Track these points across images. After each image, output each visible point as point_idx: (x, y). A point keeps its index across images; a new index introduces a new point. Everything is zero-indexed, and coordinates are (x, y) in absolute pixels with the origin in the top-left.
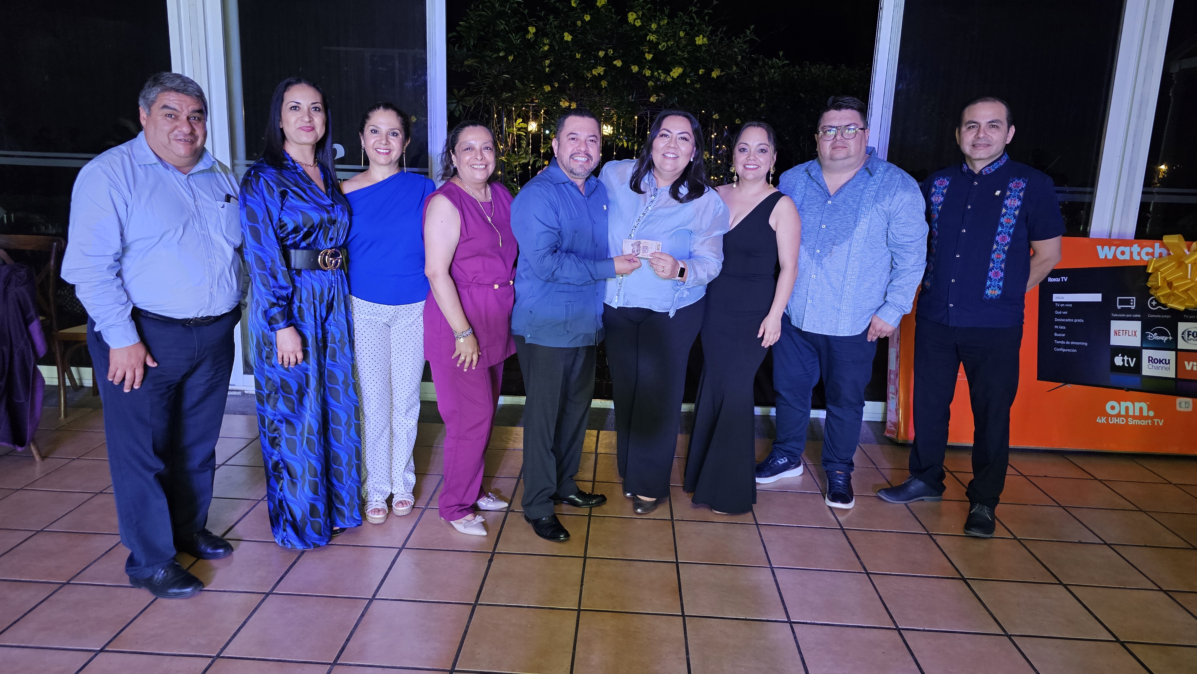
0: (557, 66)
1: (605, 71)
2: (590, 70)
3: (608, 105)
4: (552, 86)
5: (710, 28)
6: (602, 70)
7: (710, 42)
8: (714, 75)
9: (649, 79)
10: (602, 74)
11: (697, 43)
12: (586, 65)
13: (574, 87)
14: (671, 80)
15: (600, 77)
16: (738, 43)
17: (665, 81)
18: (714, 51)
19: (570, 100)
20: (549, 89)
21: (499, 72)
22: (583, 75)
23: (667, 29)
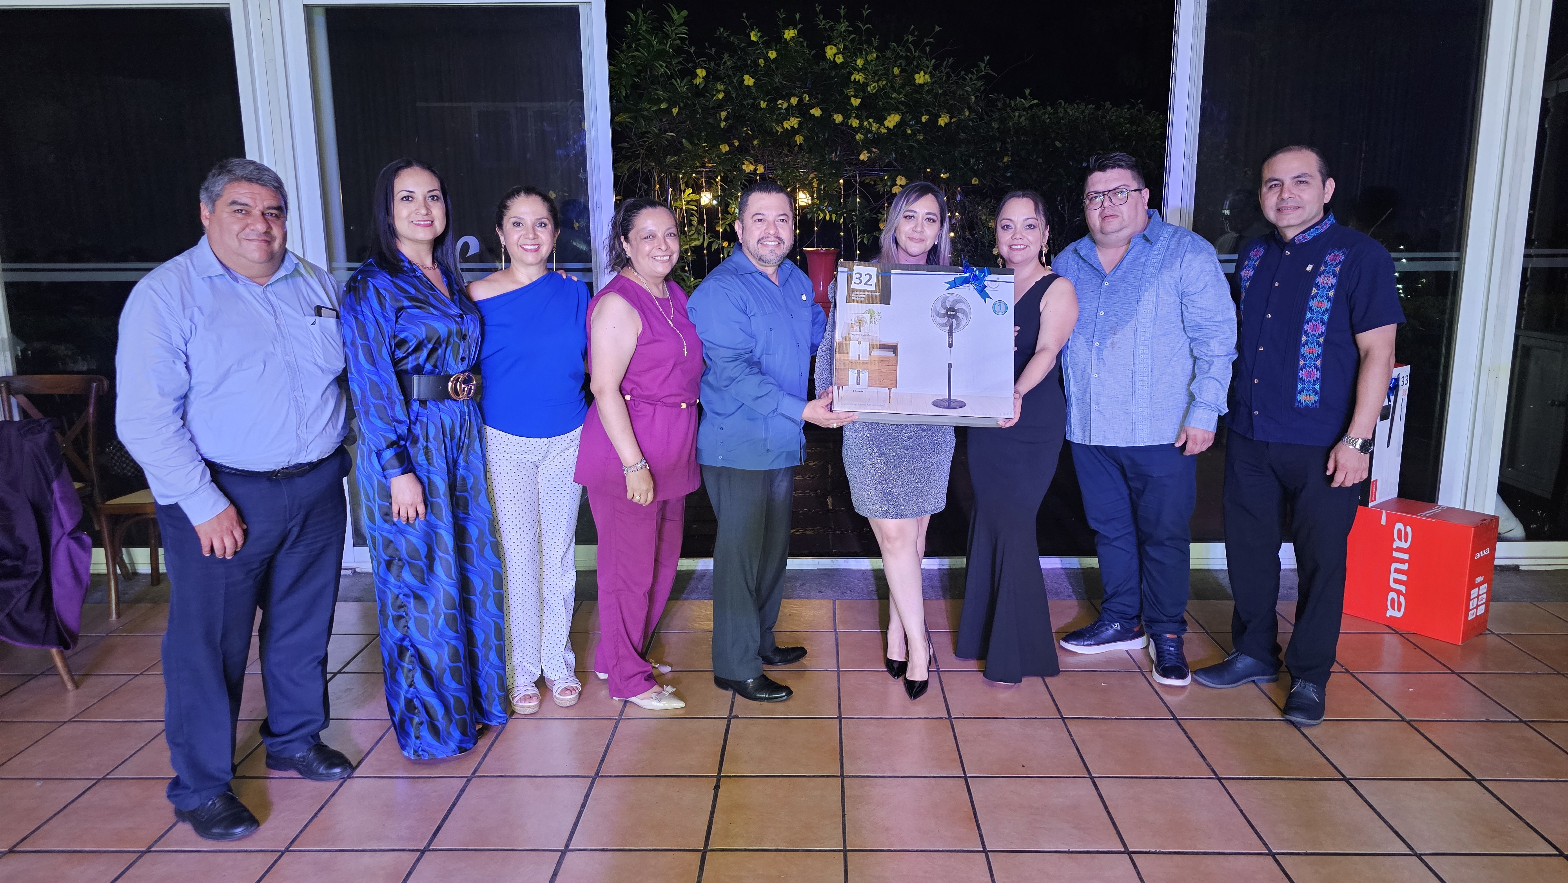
0: (736, 119)
1: (800, 123)
2: (780, 122)
3: (805, 166)
4: (731, 145)
5: (933, 61)
6: (796, 122)
7: (933, 80)
8: (942, 121)
9: (857, 130)
10: (796, 126)
11: (917, 81)
12: (775, 117)
13: (759, 145)
14: (886, 131)
15: (794, 131)
16: (971, 78)
17: (878, 133)
18: (940, 91)
19: (757, 162)
20: (727, 148)
21: (660, 130)
22: (772, 129)
23: (878, 66)
